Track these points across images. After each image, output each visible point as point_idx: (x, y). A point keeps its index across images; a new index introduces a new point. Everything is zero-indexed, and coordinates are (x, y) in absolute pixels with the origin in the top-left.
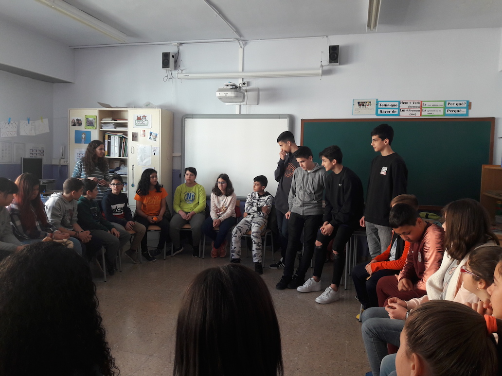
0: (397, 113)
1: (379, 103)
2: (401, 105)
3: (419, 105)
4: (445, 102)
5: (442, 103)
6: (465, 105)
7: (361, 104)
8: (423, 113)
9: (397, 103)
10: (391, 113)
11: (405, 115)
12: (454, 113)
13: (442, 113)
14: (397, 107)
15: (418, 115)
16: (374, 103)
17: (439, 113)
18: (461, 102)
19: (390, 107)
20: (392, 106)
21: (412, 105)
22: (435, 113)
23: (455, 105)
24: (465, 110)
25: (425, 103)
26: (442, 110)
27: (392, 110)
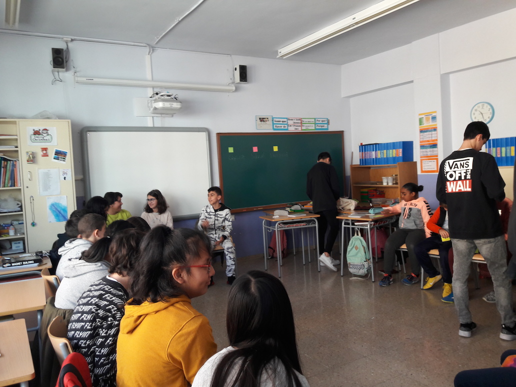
0: (286, 128)
1: (274, 119)
2: (289, 121)
3: (300, 121)
4: (315, 119)
5: (313, 120)
6: (326, 122)
7: (262, 120)
8: (303, 128)
9: (285, 120)
10: (283, 128)
11: (292, 129)
12: (320, 128)
13: (314, 128)
14: (286, 123)
15: (299, 130)
16: (270, 119)
17: (311, 128)
18: (324, 120)
19: (281, 123)
20: (283, 122)
21: (296, 121)
22: (310, 128)
23: (321, 122)
24: (326, 125)
25: (303, 120)
26: (314, 125)
27: (283, 125)
